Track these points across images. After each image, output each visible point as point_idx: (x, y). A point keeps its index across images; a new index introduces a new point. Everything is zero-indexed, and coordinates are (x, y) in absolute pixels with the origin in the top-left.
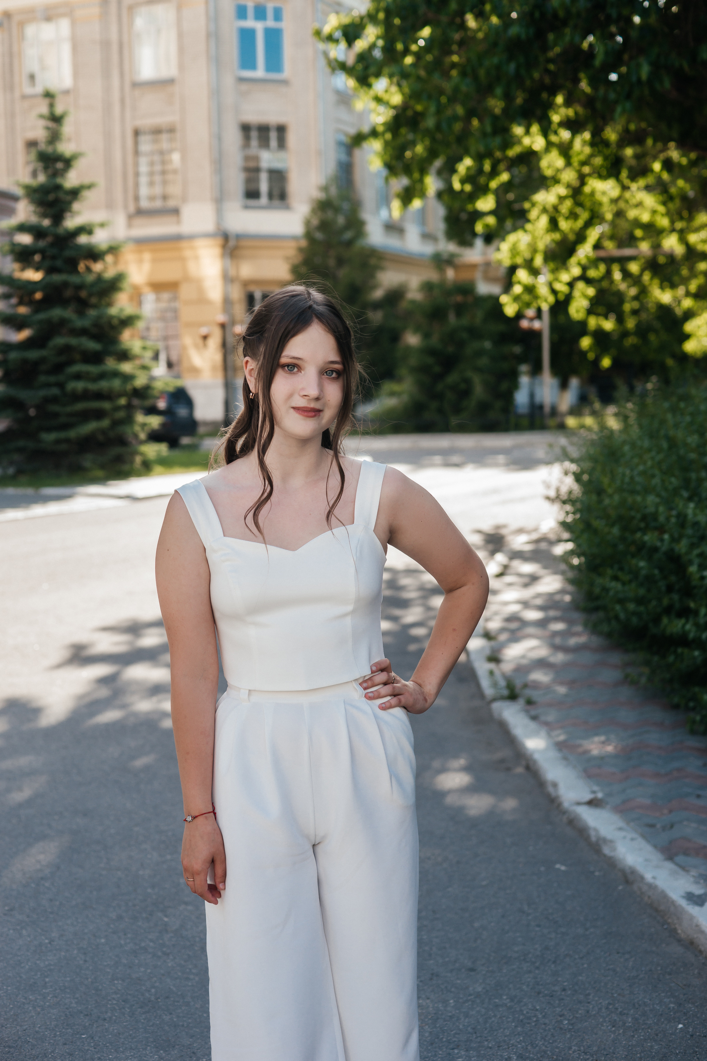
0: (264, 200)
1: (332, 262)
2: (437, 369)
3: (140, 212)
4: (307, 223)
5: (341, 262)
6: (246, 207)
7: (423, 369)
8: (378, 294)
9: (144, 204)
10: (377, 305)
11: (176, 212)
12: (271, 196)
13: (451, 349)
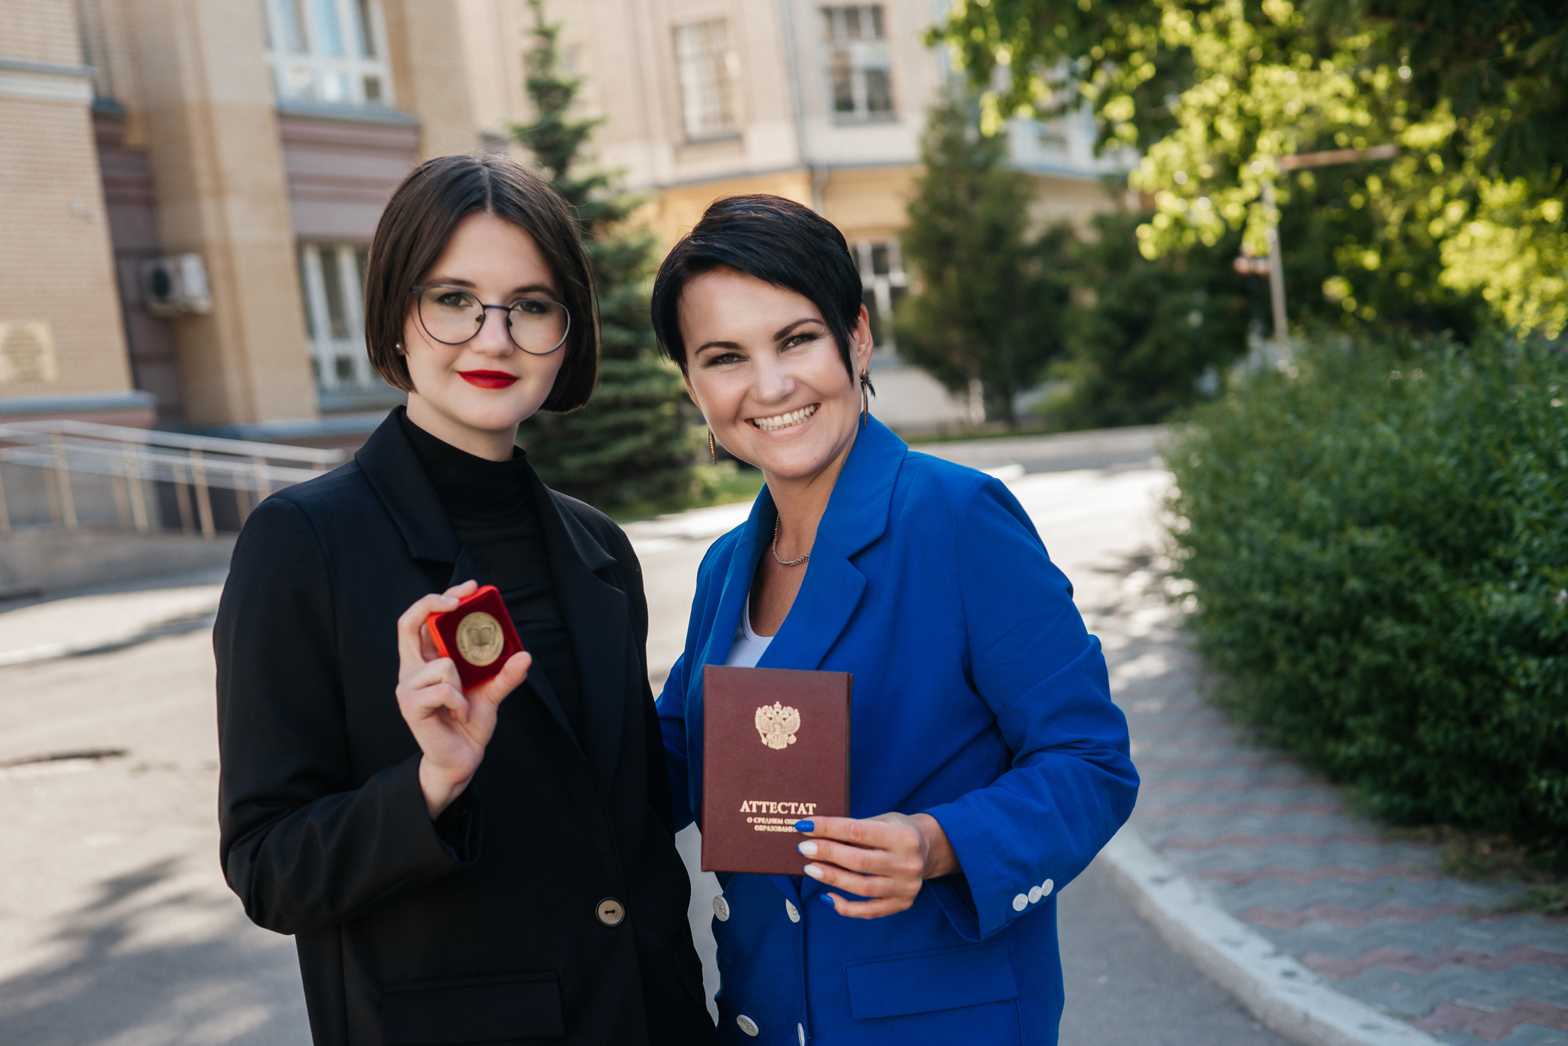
0: (861, 112)
1: (962, 195)
2: (1119, 338)
3: (690, 143)
4: (923, 142)
5: (975, 193)
6: (838, 124)
7: (1100, 340)
8: (1031, 235)
9: (695, 128)
10: (1031, 252)
11: (737, 138)
12: (872, 106)
13: (1138, 309)
